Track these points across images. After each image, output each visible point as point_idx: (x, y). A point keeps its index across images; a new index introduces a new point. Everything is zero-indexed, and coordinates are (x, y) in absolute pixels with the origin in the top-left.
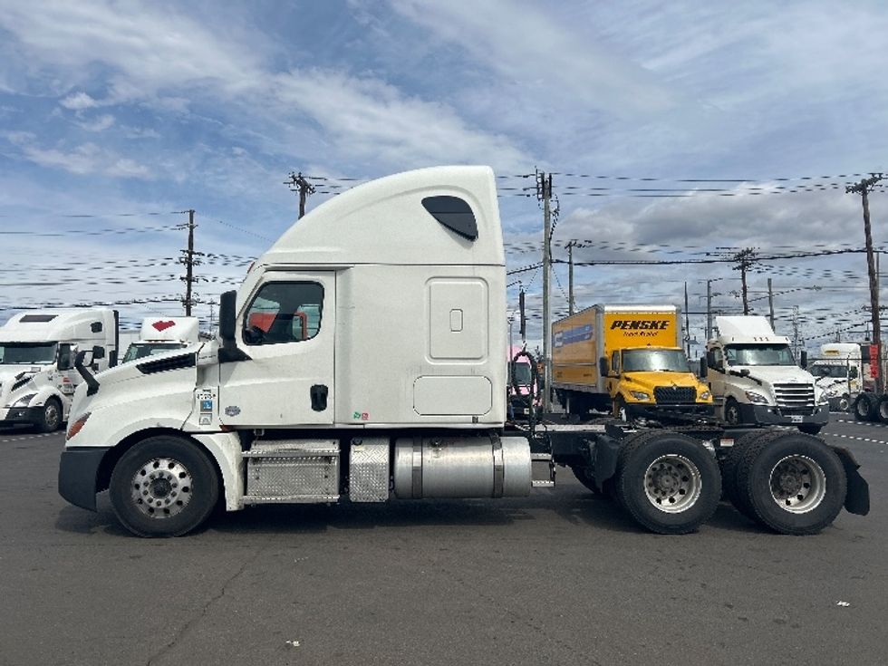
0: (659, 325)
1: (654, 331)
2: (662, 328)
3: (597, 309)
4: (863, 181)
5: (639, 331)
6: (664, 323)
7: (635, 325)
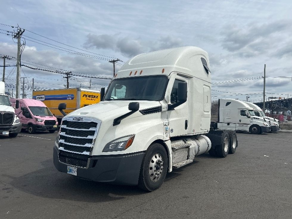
0: (96, 97)
1: (94, 99)
2: (97, 98)
3: (78, 89)
4: (114, 60)
5: (91, 98)
6: (97, 97)
7: (89, 96)
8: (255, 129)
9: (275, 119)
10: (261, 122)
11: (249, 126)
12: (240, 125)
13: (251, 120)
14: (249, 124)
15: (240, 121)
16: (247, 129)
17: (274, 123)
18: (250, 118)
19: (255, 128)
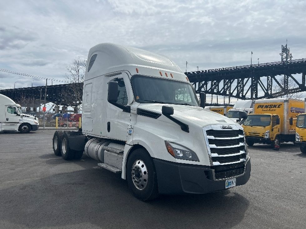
8: (25, 128)
9: (36, 118)
10: (33, 120)
11: (19, 125)
12: (7, 124)
13: (21, 119)
14: (18, 123)
15: (7, 120)
16: (16, 128)
17: (35, 121)
18: (20, 117)
19: (26, 126)
